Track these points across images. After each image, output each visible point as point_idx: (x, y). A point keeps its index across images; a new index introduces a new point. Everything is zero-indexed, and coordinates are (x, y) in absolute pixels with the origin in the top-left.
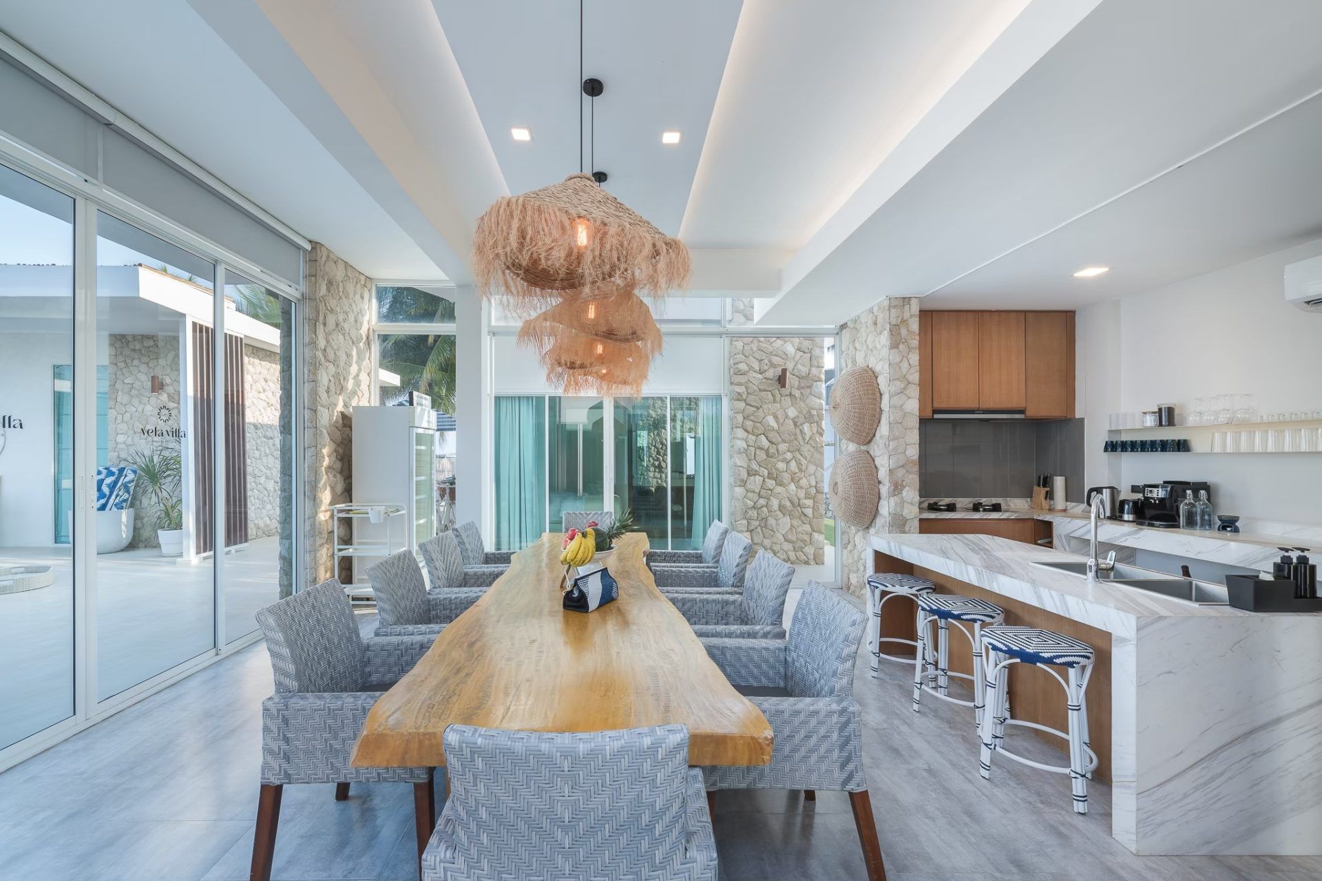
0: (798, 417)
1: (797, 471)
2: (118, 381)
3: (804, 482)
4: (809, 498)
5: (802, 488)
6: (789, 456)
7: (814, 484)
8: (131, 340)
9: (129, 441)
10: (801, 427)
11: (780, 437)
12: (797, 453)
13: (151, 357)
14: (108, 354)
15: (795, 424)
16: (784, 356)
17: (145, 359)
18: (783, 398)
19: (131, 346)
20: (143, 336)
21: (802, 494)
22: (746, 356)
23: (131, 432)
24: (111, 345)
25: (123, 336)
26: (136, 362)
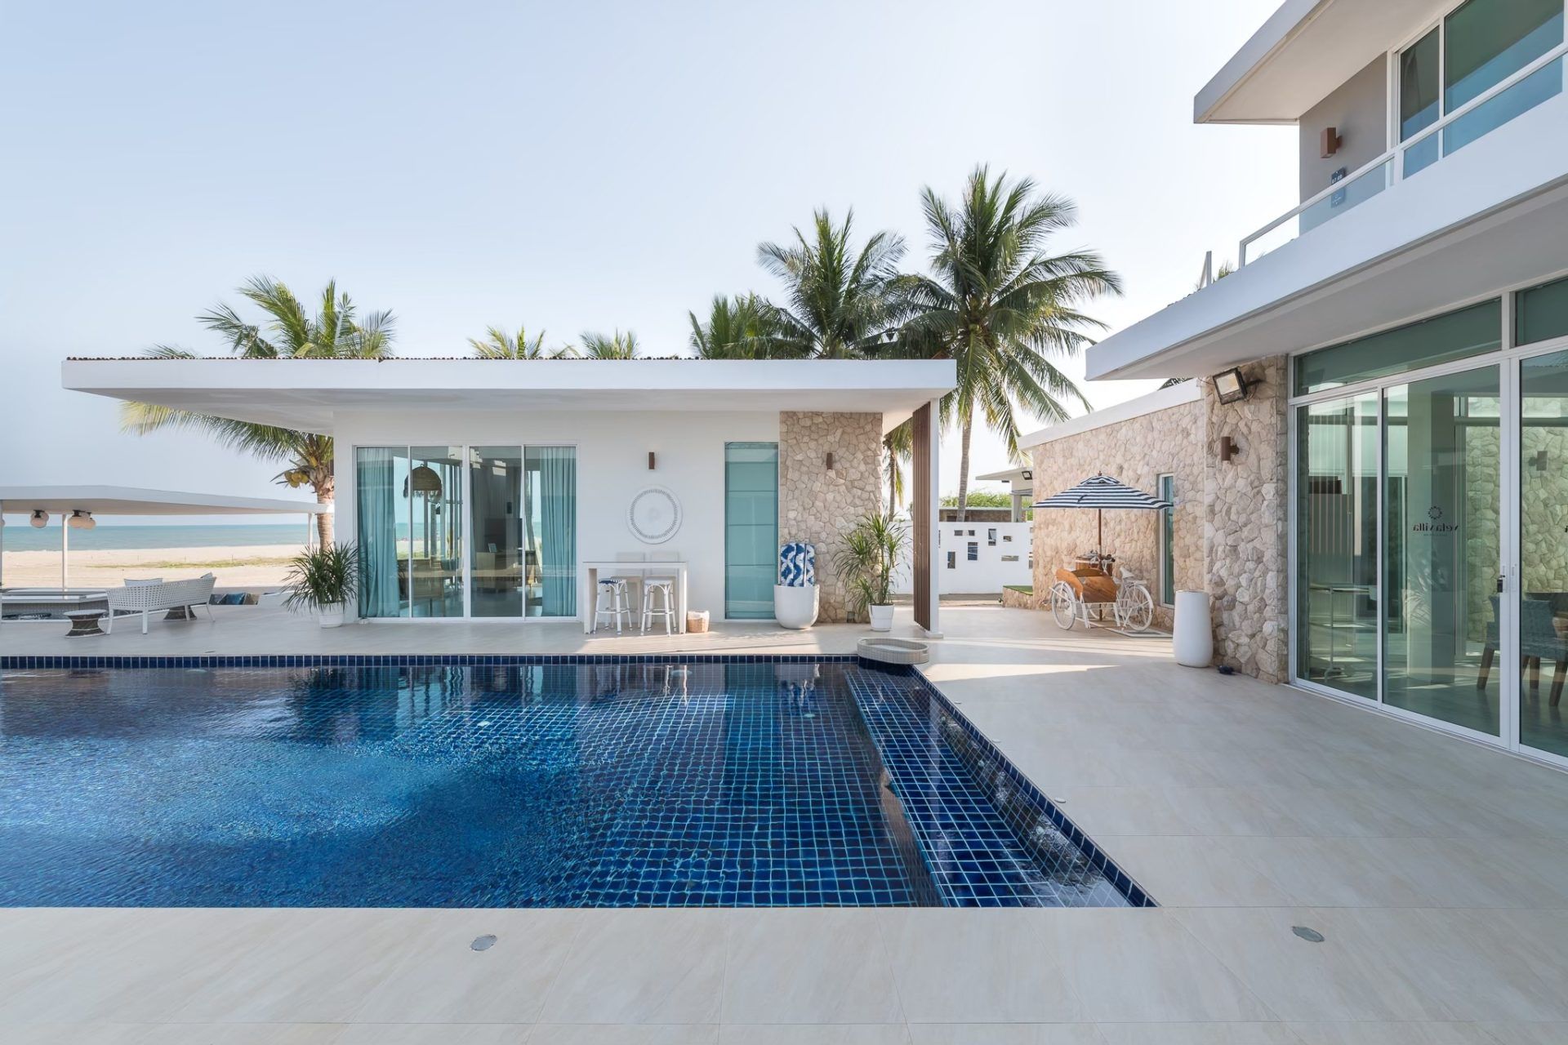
0: (1548, 498)
1: (1547, 552)
2: (789, 458)
3: (1554, 563)
4: (1559, 579)
5: (1551, 569)
6: (1540, 537)
7: (1564, 564)
8: (801, 417)
9: (799, 518)
10: (1551, 509)
11: (1530, 517)
12: (1547, 534)
13: (821, 434)
14: (779, 430)
15: (1546, 505)
16: (1534, 438)
17: (815, 436)
18: (1533, 480)
19: (802, 423)
20: (812, 413)
21: (1551, 575)
22: (1495, 438)
23: (801, 509)
24: (783, 422)
25: (794, 413)
26: (806, 439)
